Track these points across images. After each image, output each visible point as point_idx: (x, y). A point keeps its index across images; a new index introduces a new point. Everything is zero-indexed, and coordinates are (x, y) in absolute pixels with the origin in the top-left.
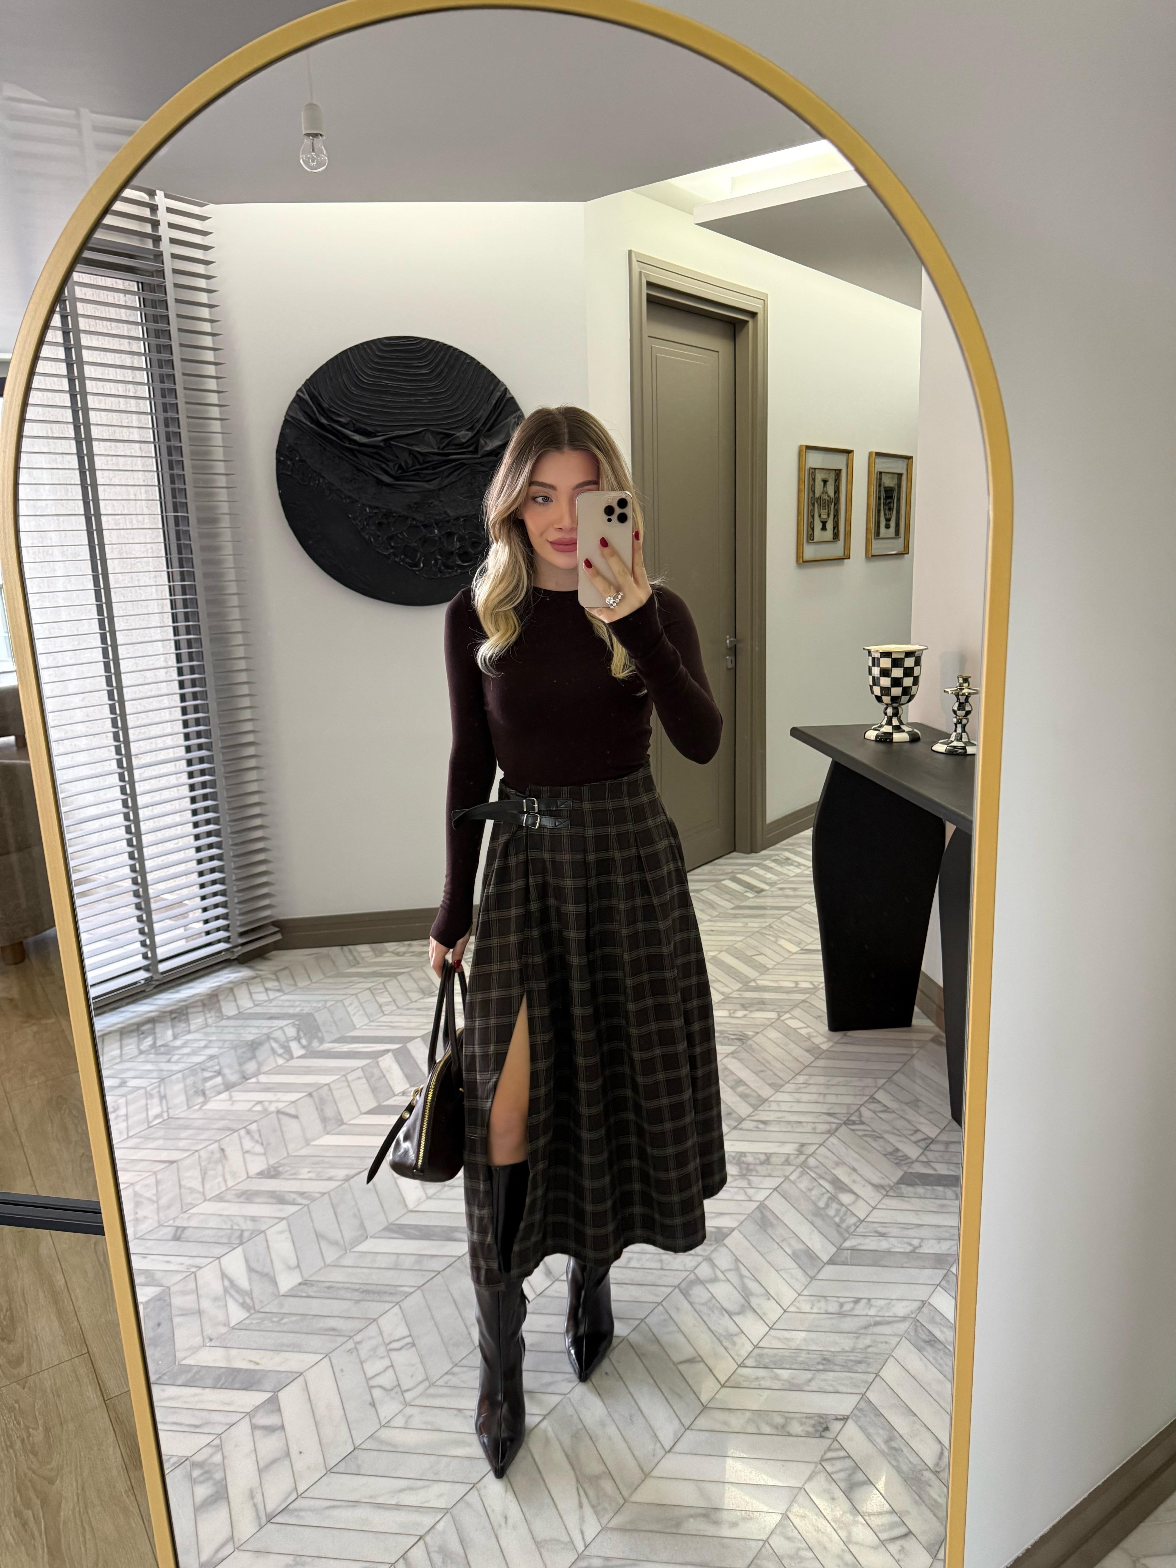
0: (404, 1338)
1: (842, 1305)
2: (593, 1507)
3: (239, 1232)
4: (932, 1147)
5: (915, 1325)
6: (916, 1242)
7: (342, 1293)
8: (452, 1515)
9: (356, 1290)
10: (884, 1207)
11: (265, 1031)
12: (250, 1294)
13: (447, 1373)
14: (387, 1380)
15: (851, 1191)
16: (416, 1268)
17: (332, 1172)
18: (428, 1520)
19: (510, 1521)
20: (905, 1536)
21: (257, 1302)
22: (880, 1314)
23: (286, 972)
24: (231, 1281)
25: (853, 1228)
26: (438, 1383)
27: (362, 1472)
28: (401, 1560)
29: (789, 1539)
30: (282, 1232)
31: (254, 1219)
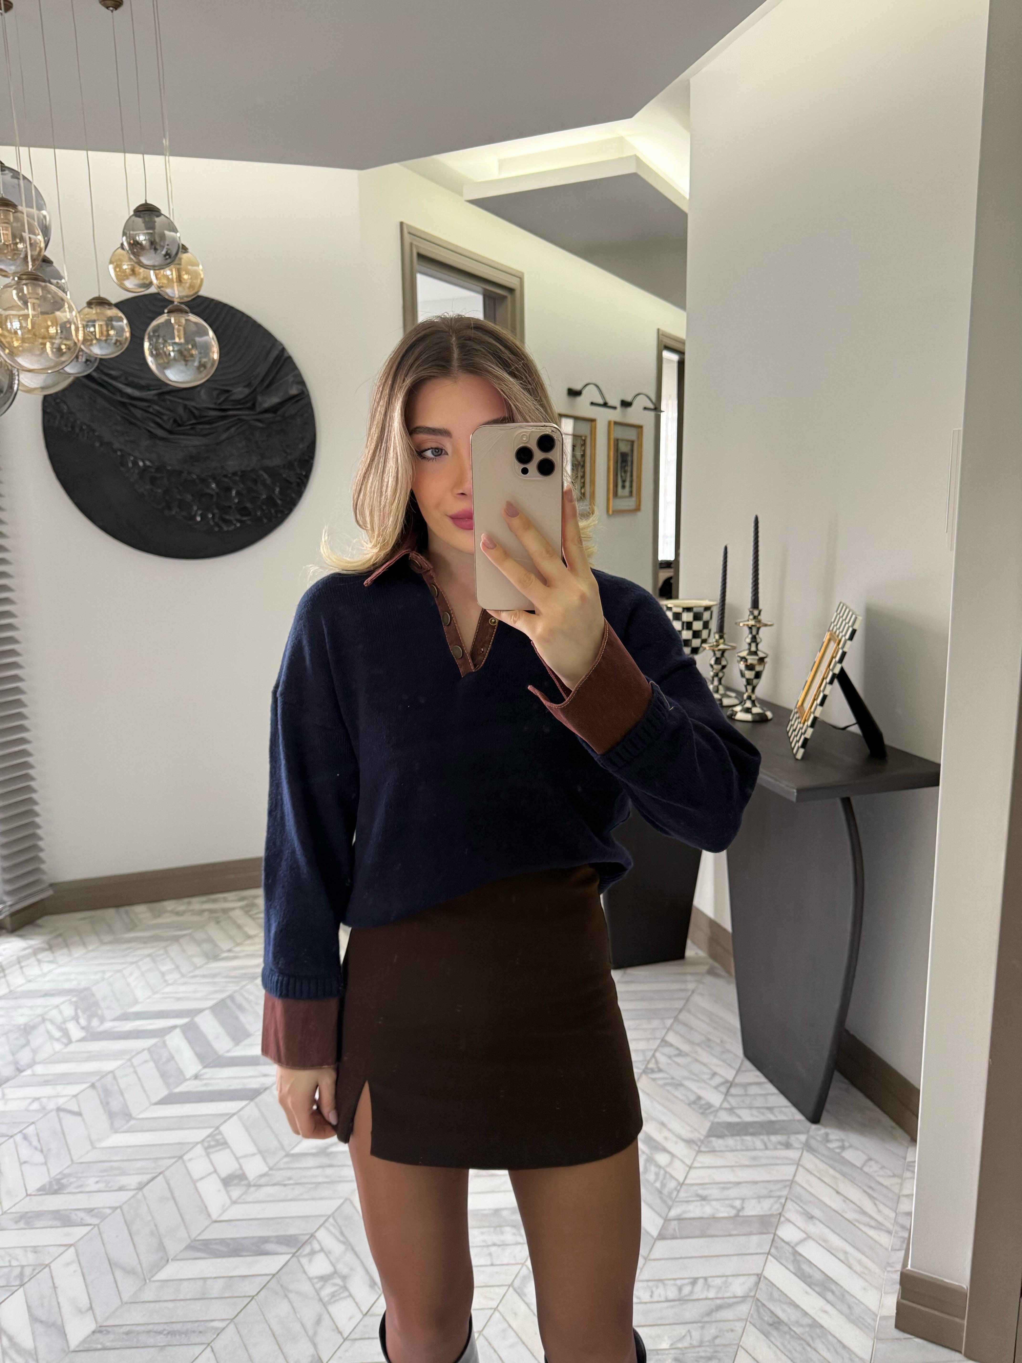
1: (680, 1289)
3: (18, 1271)
4: (733, 1091)
5: (757, 1305)
6: (738, 1203)
7: (144, 1339)
9: (160, 1333)
10: (699, 1165)
11: (39, 1011)
15: (665, 1150)
16: (227, 1295)
17: (124, 1180)
22: (720, 1296)
23: (60, 939)
24: (10, 1339)
25: (675, 1193)
30: (68, 1264)
31: (36, 1250)
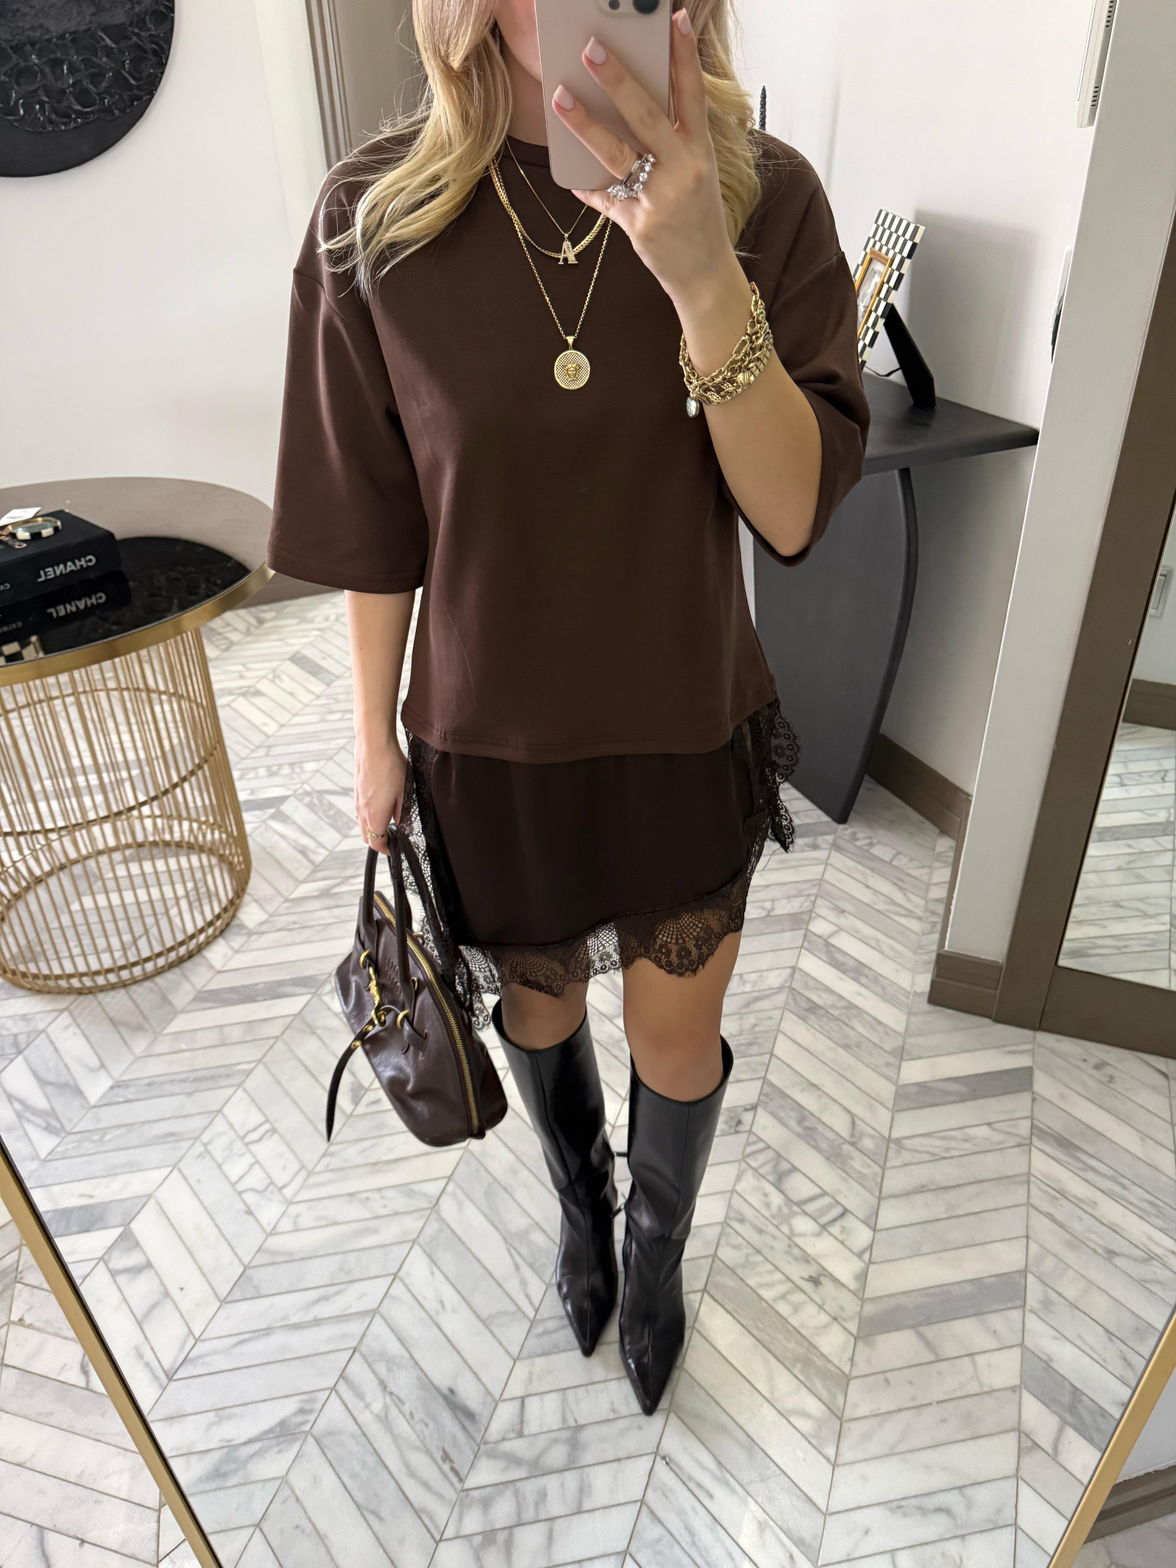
0: (260, 1125)
2: (531, 1265)
3: (11, 1039)
5: (793, 994)
7: (168, 1088)
8: (382, 1316)
9: (184, 1081)
12: (52, 1113)
13: (324, 1155)
14: (256, 1179)
16: (248, 1038)
18: (356, 1328)
19: (448, 1305)
20: (842, 1215)
21: (65, 1122)
22: (756, 989)
24: (22, 1102)
26: (318, 1169)
27: (263, 1293)
28: (341, 1381)
29: (736, 1247)
31: (24, 1018)
